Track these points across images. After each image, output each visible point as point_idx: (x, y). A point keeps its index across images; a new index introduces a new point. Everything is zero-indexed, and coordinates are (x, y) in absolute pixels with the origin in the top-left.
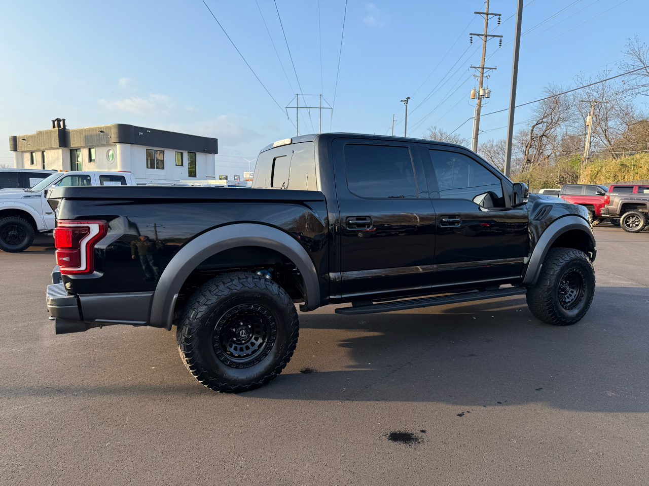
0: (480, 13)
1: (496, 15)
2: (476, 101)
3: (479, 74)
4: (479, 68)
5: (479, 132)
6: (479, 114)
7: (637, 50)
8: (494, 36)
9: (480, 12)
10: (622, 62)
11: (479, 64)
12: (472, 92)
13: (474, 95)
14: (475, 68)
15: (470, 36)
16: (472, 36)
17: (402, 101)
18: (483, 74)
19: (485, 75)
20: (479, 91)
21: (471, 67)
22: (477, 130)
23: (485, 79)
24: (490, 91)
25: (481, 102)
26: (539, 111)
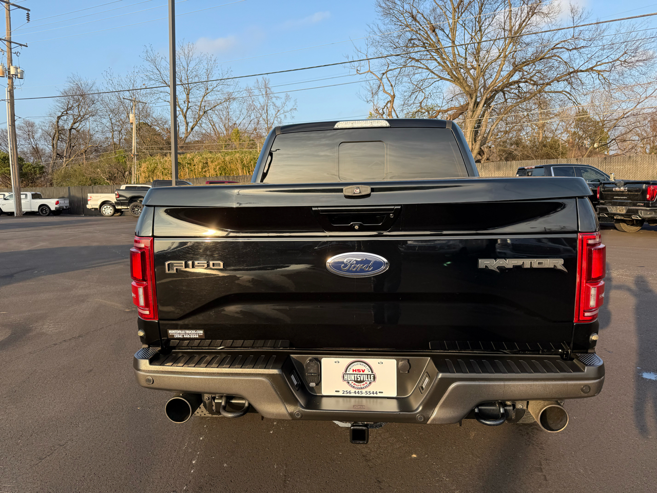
2: (6, 80)
3: (6, 49)
4: (5, 40)
5: (16, 118)
6: (12, 96)
7: (153, 58)
8: (19, 7)
11: (4, 36)
13: (3, 73)
18: (11, 49)
19: (13, 51)
20: (9, 69)
22: (13, 115)
23: (14, 56)
24: (23, 71)
25: (12, 83)
26: (62, 102)
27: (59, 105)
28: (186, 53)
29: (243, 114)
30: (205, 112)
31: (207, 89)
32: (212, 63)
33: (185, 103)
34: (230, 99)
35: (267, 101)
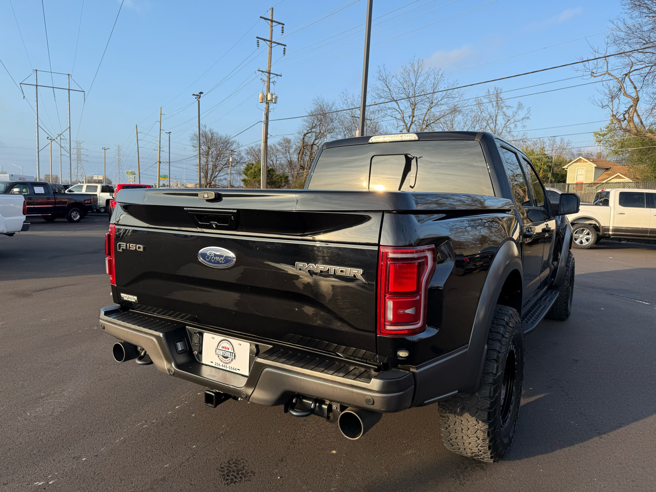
0: (265, 19)
1: (280, 23)
2: (264, 105)
3: (266, 79)
4: (266, 72)
5: (269, 136)
6: (267, 118)
7: (384, 77)
8: (279, 44)
9: (266, 17)
10: (375, 86)
11: (266, 69)
12: (260, 96)
13: (263, 99)
14: (263, 72)
15: (257, 39)
16: (259, 40)
17: (194, 95)
18: (270, 79)
19: (271, 80)
20: (267, 96)
21: (259, 70)
22: (267, 134)
23: (271, 84)
24: (277, 97)
25: (268, 107)
26: (309, 122)
27: (307, 124)
28: (416, 69)
29: (467, 125)
30: (427, 126)
31: (432, 103)
32: (439, 77)
33: (410, 117)
34: (455, 110)
35: (497, 111)
